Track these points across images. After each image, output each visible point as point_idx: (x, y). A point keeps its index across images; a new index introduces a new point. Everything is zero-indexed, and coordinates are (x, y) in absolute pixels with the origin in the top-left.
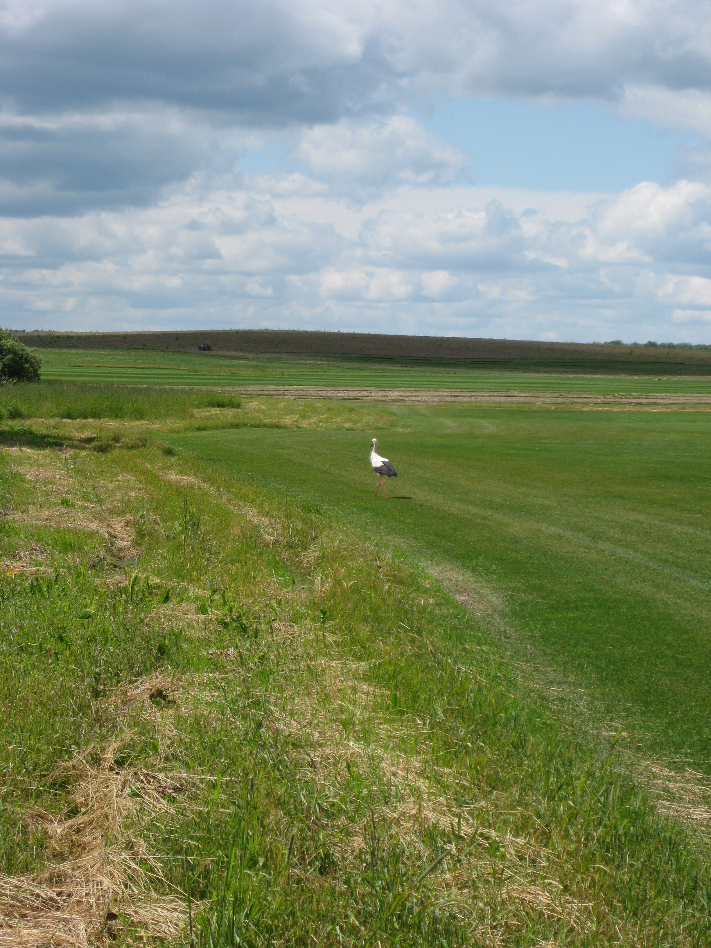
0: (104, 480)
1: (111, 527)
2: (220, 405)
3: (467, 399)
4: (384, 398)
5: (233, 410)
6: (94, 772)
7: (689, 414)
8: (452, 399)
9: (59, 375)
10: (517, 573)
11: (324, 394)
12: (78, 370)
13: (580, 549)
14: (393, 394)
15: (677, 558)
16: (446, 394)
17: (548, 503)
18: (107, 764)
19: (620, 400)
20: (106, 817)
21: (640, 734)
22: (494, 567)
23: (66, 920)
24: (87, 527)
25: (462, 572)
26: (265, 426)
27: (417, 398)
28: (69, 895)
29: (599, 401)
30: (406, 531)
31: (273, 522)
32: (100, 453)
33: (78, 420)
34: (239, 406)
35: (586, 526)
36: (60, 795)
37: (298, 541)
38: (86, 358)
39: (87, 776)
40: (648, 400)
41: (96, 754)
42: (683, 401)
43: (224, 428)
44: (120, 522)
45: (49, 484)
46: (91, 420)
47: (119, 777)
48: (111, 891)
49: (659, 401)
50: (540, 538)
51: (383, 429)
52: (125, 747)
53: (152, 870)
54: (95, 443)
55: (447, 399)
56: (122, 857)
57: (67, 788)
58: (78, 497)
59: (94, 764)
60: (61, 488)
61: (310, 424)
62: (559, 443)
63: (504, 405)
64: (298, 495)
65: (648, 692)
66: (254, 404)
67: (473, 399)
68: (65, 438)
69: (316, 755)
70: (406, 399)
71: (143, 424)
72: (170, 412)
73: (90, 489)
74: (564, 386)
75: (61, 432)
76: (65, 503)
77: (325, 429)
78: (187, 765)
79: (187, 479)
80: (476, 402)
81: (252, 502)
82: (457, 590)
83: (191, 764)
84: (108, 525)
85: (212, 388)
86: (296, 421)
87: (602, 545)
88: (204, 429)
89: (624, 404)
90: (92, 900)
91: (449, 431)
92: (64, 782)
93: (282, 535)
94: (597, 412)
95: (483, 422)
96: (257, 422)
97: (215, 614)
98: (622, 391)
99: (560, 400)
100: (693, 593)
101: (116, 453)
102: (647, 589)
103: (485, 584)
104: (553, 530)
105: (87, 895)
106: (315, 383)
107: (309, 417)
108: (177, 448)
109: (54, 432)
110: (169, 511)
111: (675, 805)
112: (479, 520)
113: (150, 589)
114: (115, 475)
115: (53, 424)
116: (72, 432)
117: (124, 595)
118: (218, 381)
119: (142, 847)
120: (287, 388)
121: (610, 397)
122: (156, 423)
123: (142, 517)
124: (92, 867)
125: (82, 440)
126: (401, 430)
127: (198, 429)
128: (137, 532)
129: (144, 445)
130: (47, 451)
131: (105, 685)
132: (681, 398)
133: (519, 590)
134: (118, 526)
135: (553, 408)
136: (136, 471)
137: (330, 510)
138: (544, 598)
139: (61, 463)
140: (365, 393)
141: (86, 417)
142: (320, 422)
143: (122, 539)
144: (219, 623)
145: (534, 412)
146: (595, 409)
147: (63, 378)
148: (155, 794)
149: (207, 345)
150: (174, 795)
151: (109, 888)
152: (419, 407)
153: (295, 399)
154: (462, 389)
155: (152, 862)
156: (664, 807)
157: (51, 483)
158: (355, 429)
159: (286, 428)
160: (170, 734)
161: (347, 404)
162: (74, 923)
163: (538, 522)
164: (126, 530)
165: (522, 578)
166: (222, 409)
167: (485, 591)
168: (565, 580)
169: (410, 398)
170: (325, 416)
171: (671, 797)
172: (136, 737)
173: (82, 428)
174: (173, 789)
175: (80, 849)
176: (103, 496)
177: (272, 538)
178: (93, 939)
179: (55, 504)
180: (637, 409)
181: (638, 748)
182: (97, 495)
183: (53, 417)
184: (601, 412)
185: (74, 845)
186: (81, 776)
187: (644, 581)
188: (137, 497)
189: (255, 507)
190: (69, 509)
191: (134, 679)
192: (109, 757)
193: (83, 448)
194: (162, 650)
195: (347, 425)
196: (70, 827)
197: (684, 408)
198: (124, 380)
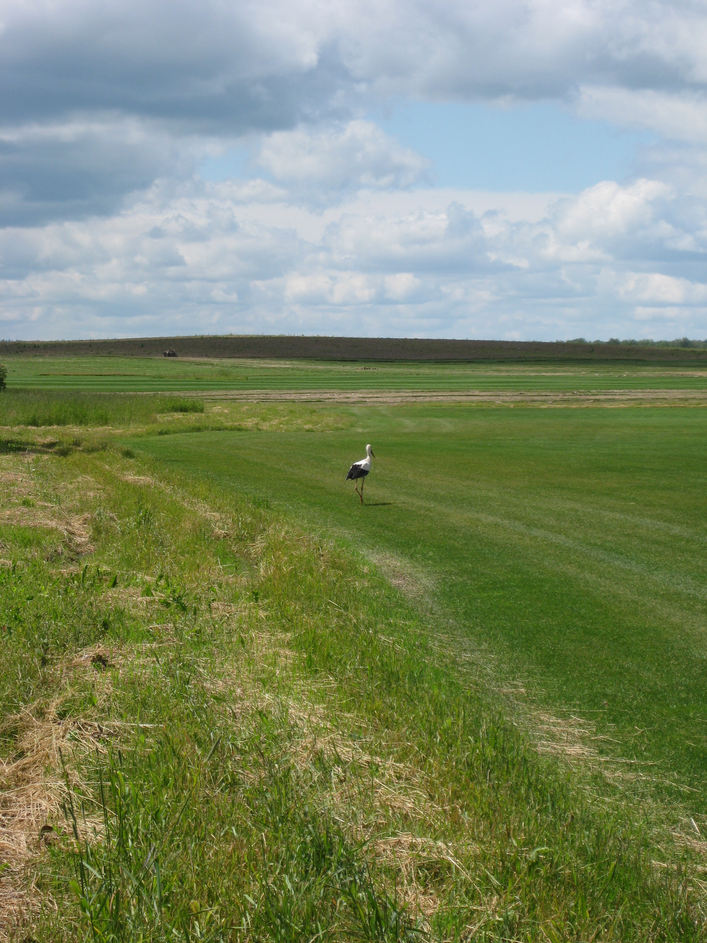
0: (64, 481)
1: (70, 525)
2: (183, 410)
3: (427, 399)
4: (346, 400)
5: (196, 414)
6: (39, 723)
7: (646, 409)
8: (413, 399)
9: (25, 384)
10: (452, 559)
11: (288, 397)
12: (44, 378)
13: (515, 536)
14: (355, 396)
15: (605, 541)
16: (407, 395)
17: (491, 494)
18: (51, 717)
19: (578, 397)
20: (48, 756)
21: (537, 690)
22: (431, 554)
23: (10, 834)
24: (46, 525)
25: (400, 559)
26: (226, 429)
27: (379, 399)
28: (13, 816)
29: (558, 398)
30: (351, 523)
31: (223, 517)
32: (62, 457)
33: (43, 427)
34: (202, 411)
35: (524, 515)
36: (9, 742)
37: (247, 533)
38: (52, 367)
39: (33, 727)
40: (606, 397)
41: (41, 709)
42: (641, 397)
43: (186, 431)
44: (79, 520)
45: (11, 486)
46: (55, 427)
47: (61, 726)
48: (48, 810)
49: (617, 397)
50: (477, 526)
51: (342, 429)
52: (66, 701)
53: (84, 794)
54: (57, 448)
55: (408, 399)
56: (58, 784)
57: (15, 737)
58: (38, 498)
59: (39, 718)
60: (23, 489)
61: (271, 426)
62: (513, 440)
63: (464, 404)
64: (251, 492)
65: (553, 656)
66: (217, 409)
67: (434, 399)
68: (28, 444)
69: (237, 708)
70: (368, 400)
71: (106, 430)
72: (133, 418)
73: (51, 490)
74: (525, 384)
75: (24, 439)
76: (25, 503)
77: (286, 430)
78: (121, 716)
79: (144, 479)
80: (437, 402)
81: (204, 499)
82: (394, 575)
83: (124, 715)
84: (67, 523)
85: (176, 394)
86: (257, 424)
87: (536, 532)
88: (166, 433)
89: (583, 400)
90: (33, 818)
91: (407, 431)
92: (13, 733)
93: (233, 529)
94: (555, 409)
95: (442, 421)
96: (218, 425)
97: (158, 596)
98: (581, 389)
99: (519, 398)
100: (614, 572)
101: (76, 457)
102: (572, 570)
103: (420, 569)
104: (491, 519)
105: (28, 815)
106: (280, 387)
107: (271, 420)
108: (136, 451)
109: (18, 438)
110: (125, 509)
111: (554, 744)
112: (422, 512)
113: (100, 576)
114: (76, 477)
115: (18, 431)
116: (36, 438)
117: (76, 582)
118: (182, 387)
119: (76, 777)
120: (251, 392)
121: (570, 394)
122: (119, 429)
123: (99, 514)
124: (33, 794)
125: (43, 445)
126: (360, 430)
127: (161, 433)
128: (93, 529)
129: (104, 448)
130: (10, 457)
131: (52, 655)
132: (640, 394)
133: (451, 574)
134: (76, 523)
135: (512, 406)
136: (96, 473)
137: (280, 505)
138: (474, 580)
139: (23, 466)
140: (328, 396)
141: (50, 424)
142: (280, 424)
143: (80, 536)
144: (162, 604)
145: (494, 410)
146: (553, 406)
147: (30, 387)
148: (91, 739)
149: (173, 351)
150: (108, 739)
151: (46, 809)
152: (381, 408)
153: (258, 403)
154: (423, 390)
155: (84, 787)
156: (543, 745)
157: (13, 485)
158: (315, 430)
159: (247, 430)
160: (107, 691)
161: (309, 406)
162: (17, 835)
163: (477, 512)
164: (84, 527)
165: (456, 562)
166: (185, 413)
167: (420, 575)
168: (496, 564)
169: (372, 400)
170: (286, 418)
171: (553, 737)
172: (77, 694)
173: (45, 434)
174: (108, 735)
175: (24, 783)
176: (63, 497)
177: (223, 532)
178: (32, 847)
179: (16, 504)
180: (596, 405)
181: (533, 701)
182: (57, 496)
183: (19, 424)
184: (560, 409)
185: (19, 780)
186: (27, 727)
187: (570, 563)
188: (95, 497)
189: (208, 504)
190: (30, 509)
191: (79, 649)
192: (53, 711)
193: (47, 453)
194: (105, 625)
195: (307, 427)
196: (17, 767)
197: (641, 404)
198: (90, 387)
